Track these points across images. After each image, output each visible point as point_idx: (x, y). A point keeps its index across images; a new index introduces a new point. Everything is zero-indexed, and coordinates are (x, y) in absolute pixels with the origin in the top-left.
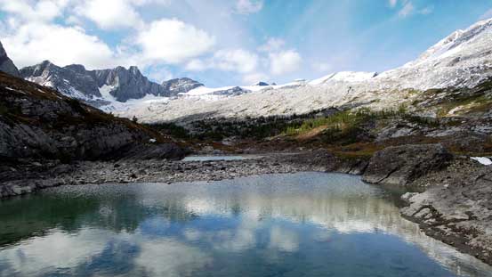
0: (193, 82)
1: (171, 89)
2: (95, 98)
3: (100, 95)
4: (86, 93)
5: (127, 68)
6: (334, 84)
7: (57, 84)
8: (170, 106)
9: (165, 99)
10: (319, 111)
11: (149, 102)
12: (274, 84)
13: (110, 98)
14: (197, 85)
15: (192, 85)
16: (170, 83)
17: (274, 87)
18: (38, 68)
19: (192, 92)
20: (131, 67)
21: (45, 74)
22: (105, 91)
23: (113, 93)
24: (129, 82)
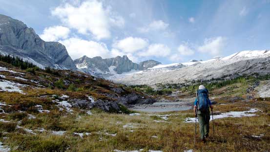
0: (156, 62)
1: (144, 66)
2: (107, 73)
3: (108, 71)
4: (102, 70)
5: (122, 57)
6: (238, 59)
7: (90, 66)
8: (143, 75)
9: (141, 72)
10: (227, 76)
11: (133, 73)
12: (201, 61)
13: (114, 73)
14: (157, 63)
15: (155, 63)
16: (143, 63)
17: (201, 62)
18: (81, 59)
19: (155, 67)
20: (124, 56)
21: (84, 62)
22: (111, 68)
23: (116, 70)
24: (123, 64)
